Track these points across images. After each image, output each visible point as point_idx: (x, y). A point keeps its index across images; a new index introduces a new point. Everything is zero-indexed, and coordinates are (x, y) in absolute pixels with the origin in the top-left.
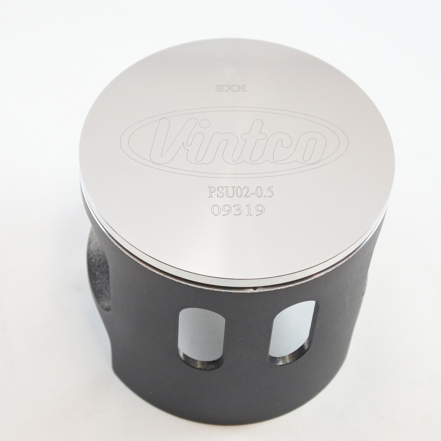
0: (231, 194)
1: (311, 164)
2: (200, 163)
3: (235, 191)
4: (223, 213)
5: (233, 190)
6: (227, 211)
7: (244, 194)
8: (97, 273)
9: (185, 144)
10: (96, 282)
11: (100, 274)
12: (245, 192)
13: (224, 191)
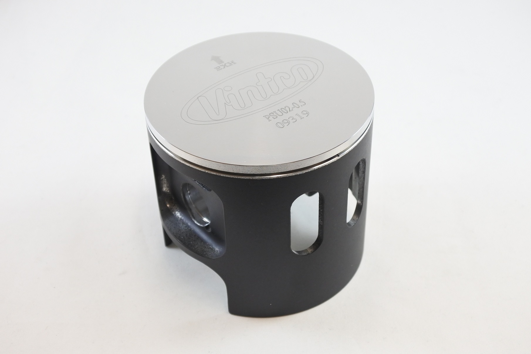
0: (281, 114)
1: (311, 80)
2: (245, 108)
3: (281, 111)
4: (286, 125)
5: (280, 111)
6: (287, 123)
7: (289, 111)
8: (191, 243)
9: (226, 103)
10: (195, 247)
11: (194, 242)
12: (287, 109)
13: (275, 114)
